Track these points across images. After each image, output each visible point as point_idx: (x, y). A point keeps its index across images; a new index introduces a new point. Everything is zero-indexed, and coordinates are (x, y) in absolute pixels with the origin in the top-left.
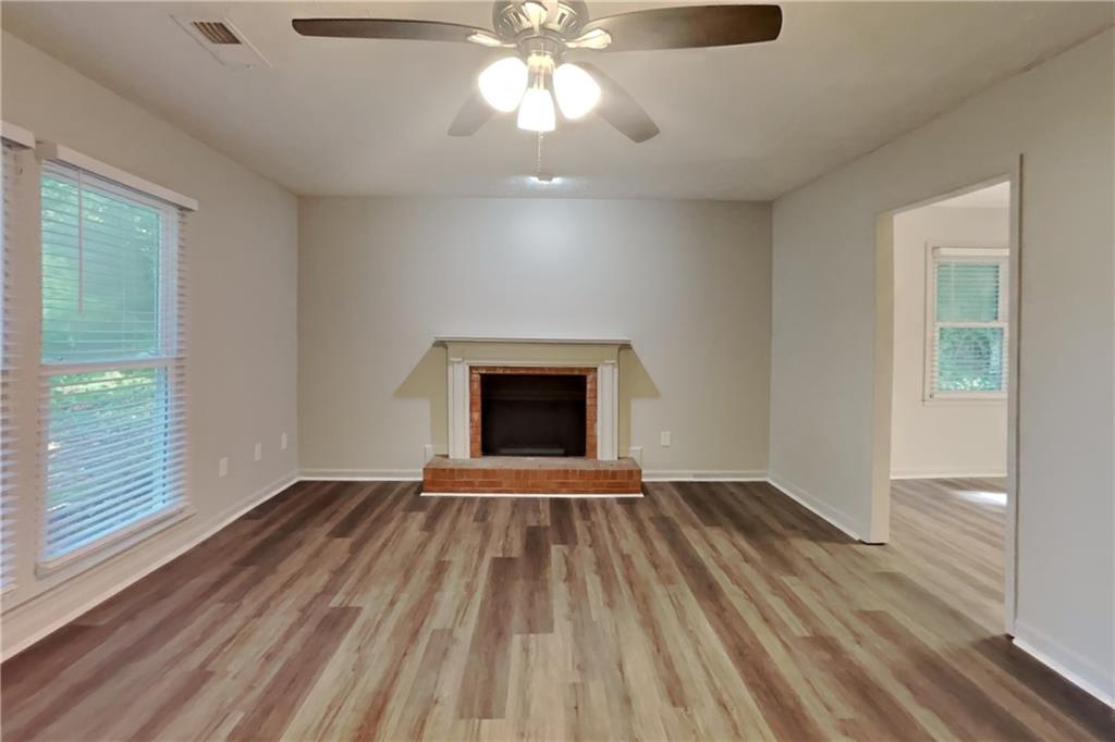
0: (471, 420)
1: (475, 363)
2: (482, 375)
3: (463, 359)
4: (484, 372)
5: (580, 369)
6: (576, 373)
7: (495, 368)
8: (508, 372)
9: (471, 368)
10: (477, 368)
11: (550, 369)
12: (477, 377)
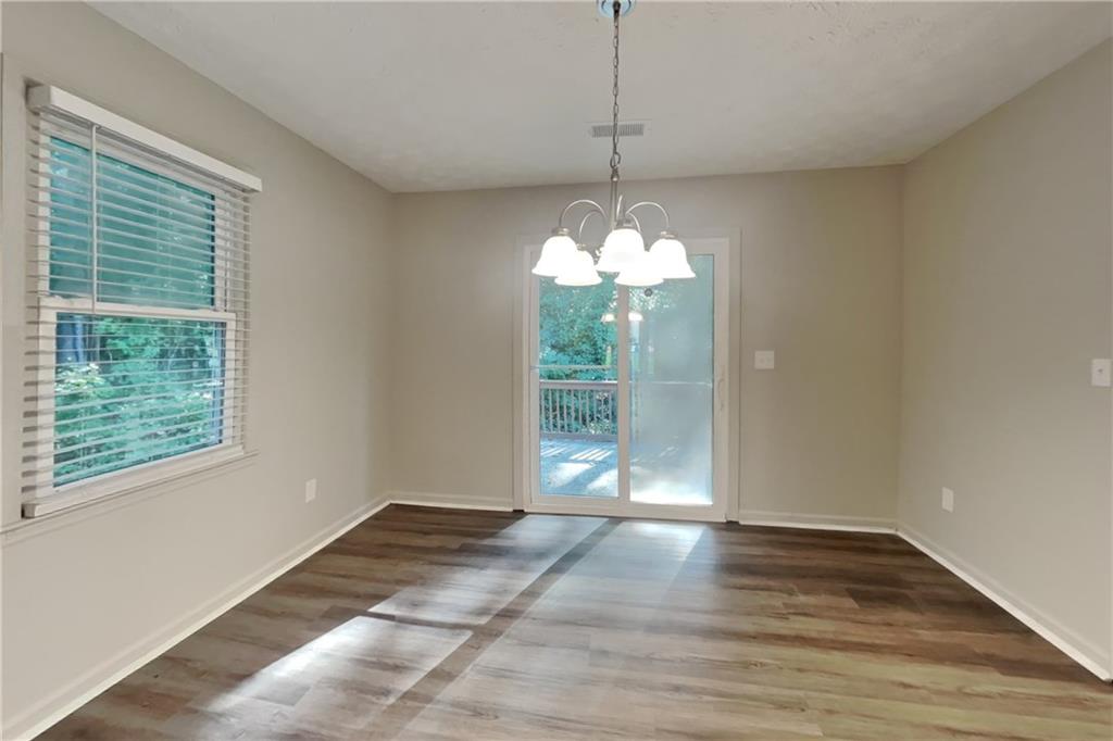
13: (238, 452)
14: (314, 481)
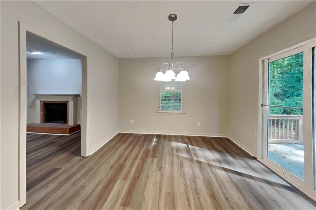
0: (41, 114)
1: (42, 100)
2: (43, 103)
3: (38, 99)
4: (43, 102)
5: (65, 102)
6: (64, 103)
7: (46, 101)
8: (49, 102)
9: (41, 101)
10: (42, 101)
11: (58, 101)
12: (42, 103)
13: (182, 112)
14: (200, 123)
